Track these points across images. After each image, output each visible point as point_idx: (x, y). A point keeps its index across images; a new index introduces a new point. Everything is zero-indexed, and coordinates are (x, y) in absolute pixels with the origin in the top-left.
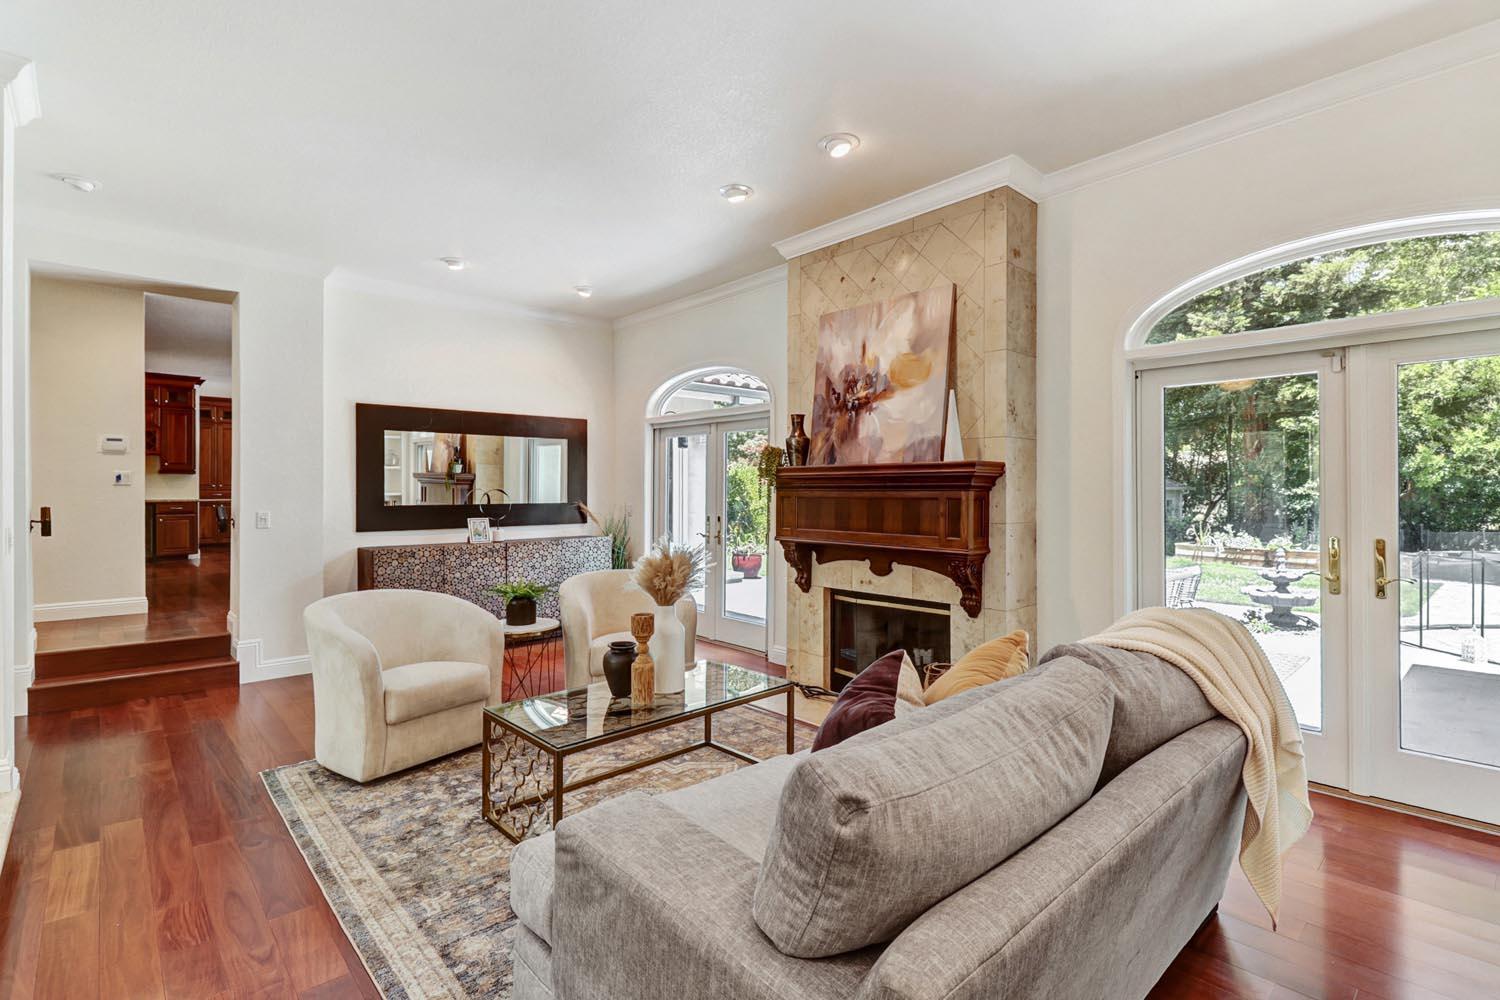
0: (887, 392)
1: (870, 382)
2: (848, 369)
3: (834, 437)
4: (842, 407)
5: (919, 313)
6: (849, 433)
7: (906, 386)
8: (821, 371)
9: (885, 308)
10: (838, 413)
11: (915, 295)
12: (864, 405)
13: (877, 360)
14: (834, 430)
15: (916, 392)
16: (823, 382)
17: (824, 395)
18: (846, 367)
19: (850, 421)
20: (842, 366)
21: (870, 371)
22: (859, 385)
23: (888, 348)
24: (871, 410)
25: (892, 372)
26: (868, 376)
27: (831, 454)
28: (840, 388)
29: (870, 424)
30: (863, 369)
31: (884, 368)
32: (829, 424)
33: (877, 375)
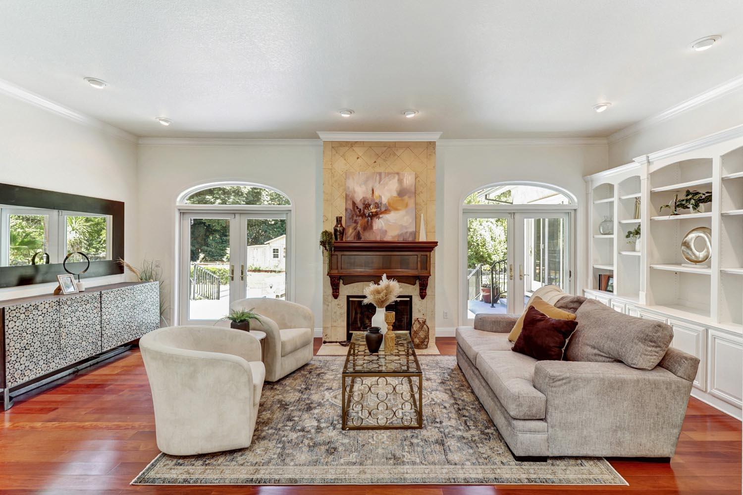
0: (387, 211)
1: (377, 205)
2: (364, 199)
3: (359, 228)
4: (363, 215)
5: (400, 181)
6: (368, 227)
7: (396, 209)
8: (348, 197)
9: (383, 176)
10: (360, 218)
11: (398, 174)
12: (376, 215)
13: (380, 197)
14: (359, 225)
15: (402, 212)
16: (350, 203)
17: (351, 208)
18: (363, 198)
19: (368, 221)
20: (361, 197)
21: (377, 201)
22: (371, 207)
23: (386, 192)
24: (379, 218)
25: (389, 203)
26: (376, 203)
27: (358, 236)
28: (361, 206)
29: (379, 224)
30: (373, 200)
31: (385, 200)
32: (356, 222)
33: (381, 203)
